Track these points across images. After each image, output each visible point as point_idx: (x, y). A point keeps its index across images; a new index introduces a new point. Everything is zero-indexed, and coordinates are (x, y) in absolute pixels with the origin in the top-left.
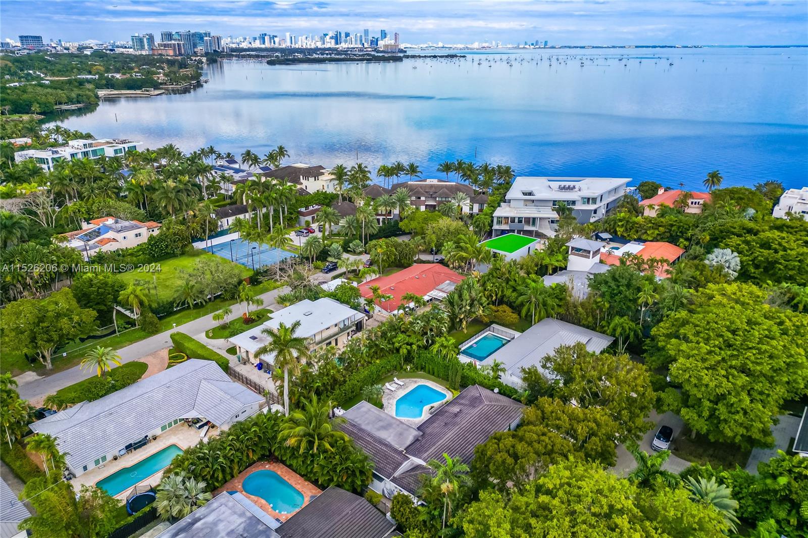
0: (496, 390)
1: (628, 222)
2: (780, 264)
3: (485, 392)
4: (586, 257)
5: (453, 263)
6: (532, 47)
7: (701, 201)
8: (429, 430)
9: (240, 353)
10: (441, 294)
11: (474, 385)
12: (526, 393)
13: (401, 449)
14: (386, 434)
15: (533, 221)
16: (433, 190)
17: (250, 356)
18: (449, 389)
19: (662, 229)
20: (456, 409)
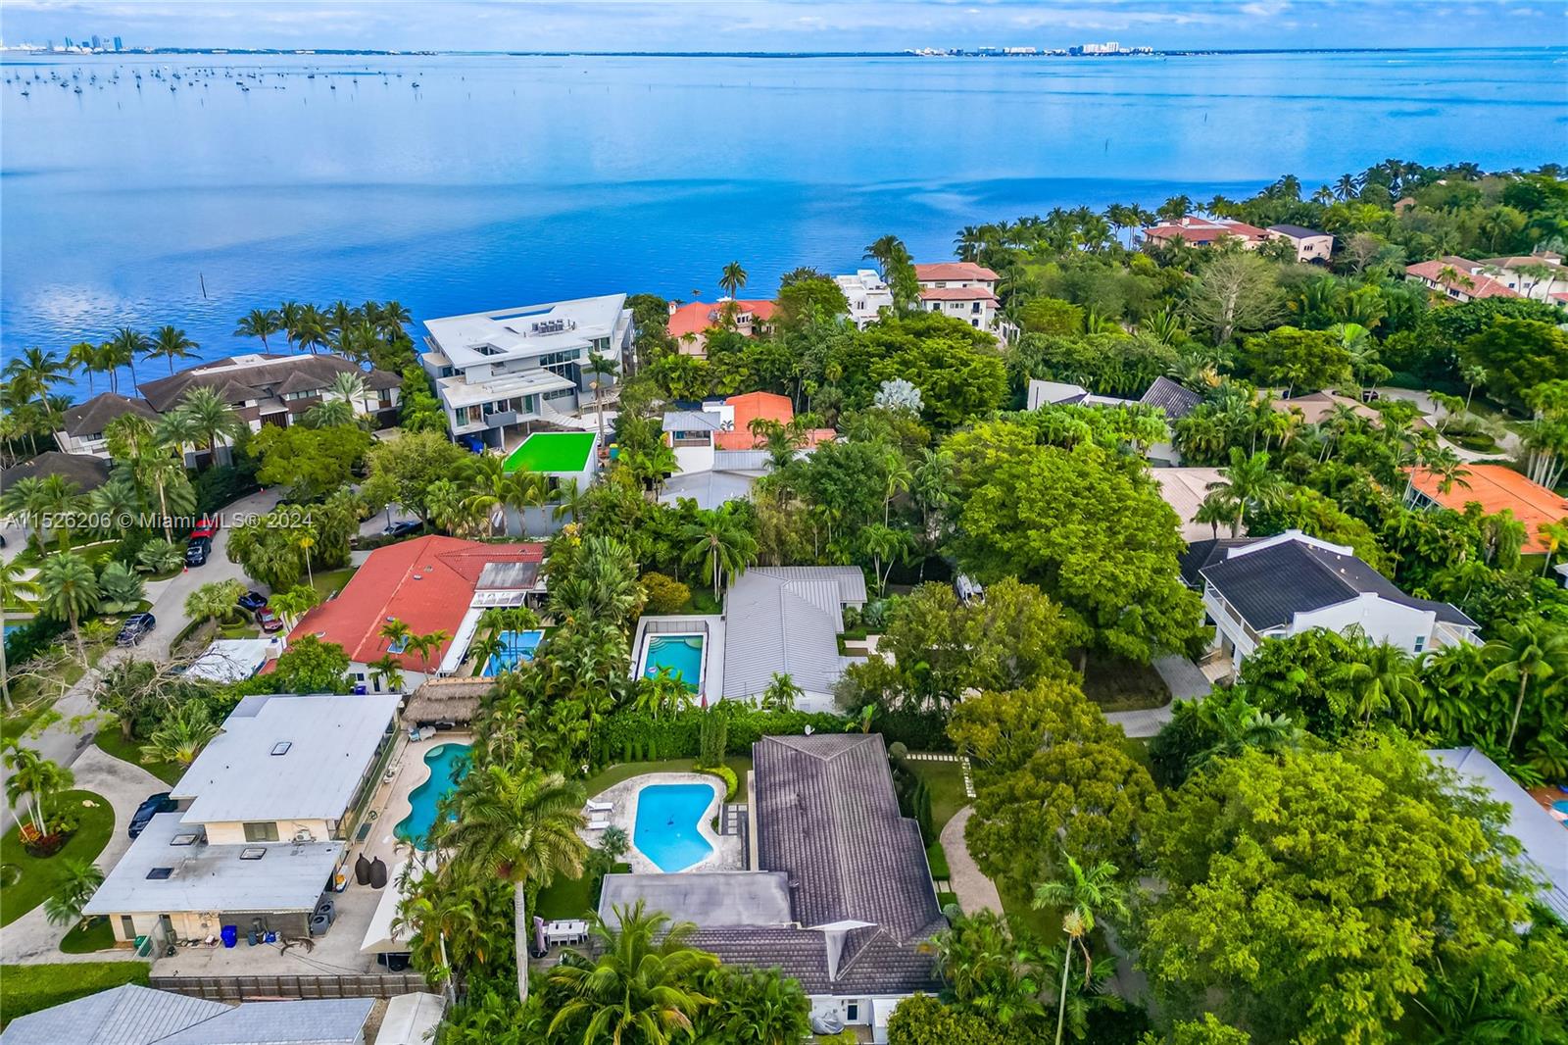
0: (808, 730)
1: (684, 369)
2: (970, 385)
3: (795, 742)
4: (703, 444)
5: (460, 525)
6: (87, 50)
7: (749, 315)
8: (790, 861)
9: (130, 931)
10: (499, 595)
11: (758, 738)
12: (869, 711)
13: (787, 924)
14: (731, 914)
15: (527, 403)
16: (268, 380)
17: (176, 925)
18: (701, 772)
19: (744, 371)
20: (787, 798)
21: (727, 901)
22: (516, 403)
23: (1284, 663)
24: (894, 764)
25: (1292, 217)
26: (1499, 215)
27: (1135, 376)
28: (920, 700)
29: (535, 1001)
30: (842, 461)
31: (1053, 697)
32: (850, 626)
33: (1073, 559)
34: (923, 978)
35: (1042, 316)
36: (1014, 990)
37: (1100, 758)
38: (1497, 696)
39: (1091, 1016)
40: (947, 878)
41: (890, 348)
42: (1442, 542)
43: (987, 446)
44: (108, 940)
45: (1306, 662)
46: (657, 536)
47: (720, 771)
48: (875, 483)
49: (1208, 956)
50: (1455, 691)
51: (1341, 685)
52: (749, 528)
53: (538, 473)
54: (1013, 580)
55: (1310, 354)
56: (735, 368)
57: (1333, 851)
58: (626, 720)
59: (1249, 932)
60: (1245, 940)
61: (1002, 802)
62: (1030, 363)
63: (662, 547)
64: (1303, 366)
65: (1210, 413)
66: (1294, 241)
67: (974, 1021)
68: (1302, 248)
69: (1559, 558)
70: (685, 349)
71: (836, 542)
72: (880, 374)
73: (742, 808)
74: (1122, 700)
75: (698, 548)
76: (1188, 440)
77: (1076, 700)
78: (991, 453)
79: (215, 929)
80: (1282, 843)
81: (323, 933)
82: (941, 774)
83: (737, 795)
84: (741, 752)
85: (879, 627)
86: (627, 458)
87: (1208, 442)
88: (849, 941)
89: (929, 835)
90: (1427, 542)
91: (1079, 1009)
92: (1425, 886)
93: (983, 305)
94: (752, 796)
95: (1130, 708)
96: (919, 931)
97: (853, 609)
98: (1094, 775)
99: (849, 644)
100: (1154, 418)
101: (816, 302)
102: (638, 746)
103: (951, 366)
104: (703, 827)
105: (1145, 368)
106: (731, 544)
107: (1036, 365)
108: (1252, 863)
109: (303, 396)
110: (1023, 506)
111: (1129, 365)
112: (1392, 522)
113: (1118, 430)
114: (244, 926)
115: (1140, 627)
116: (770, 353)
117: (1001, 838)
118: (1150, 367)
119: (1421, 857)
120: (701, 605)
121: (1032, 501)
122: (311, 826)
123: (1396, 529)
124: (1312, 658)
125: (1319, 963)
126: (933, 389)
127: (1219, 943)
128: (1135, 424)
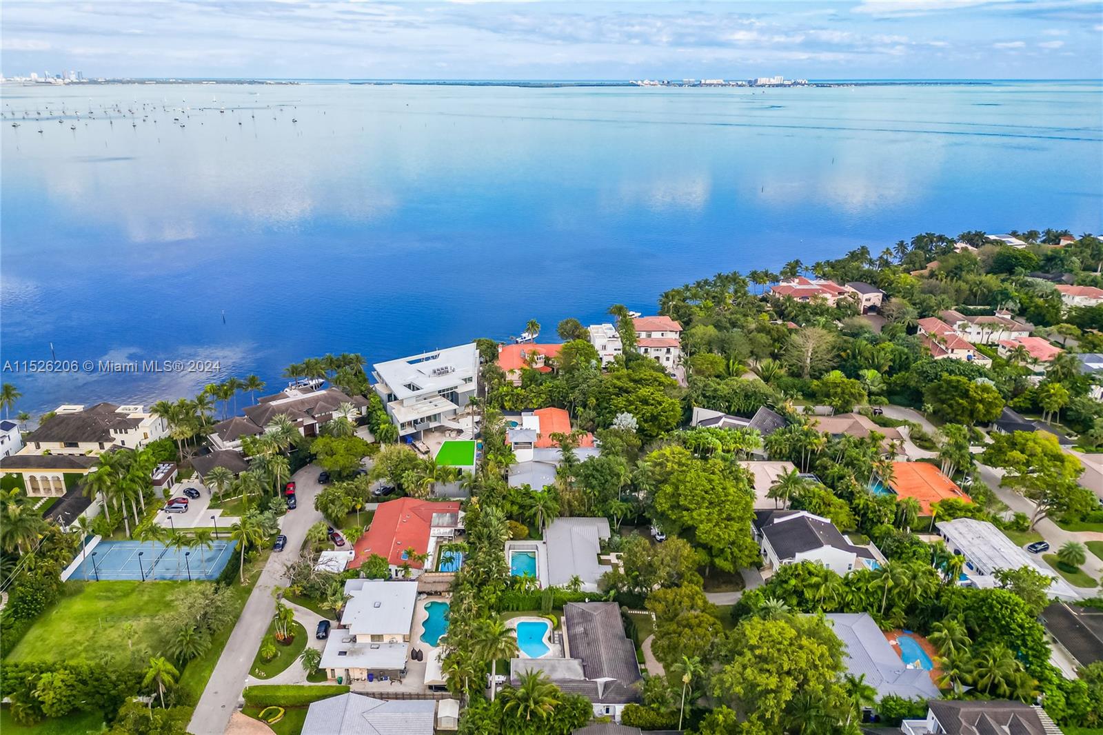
0: (587, 600)
2: (662, 416)
3: (581, 605)
4: (528, 448)
5: (417, 492)
6: (60, 81)
7: (543, 356)
8: (583, 655)
9: (333, 676)
10: (442, 530)
11: (566, 603)
12: (612, 593)
13: (583, 678)
14: (560, 674)
15: (435, 417)
16: (307, 407)
17: (351, 673)
18: (542, 617)
19: (543, 396)
20: (579, 629)
21: (559, 670)
22: (429, 418)
23: (787, 576)
24: (623, 615)
25: (861, 277)
26: (981, 283)
27: (750, 403)
28: (634, 588)
29: (497, 701)
30: (599, 468)
31: (687, 592)
32: (602, 548)
33: (701, 526)
34: (635, 698)
35: (703, 364)
36: (666, 702)
37: (702, 619)
38: (876, 591)
39: (692, 711)
40: (644, 663)
41: (622, 391)
42: (878, 513)
43: (668, 461)
44: (325, 678)
45: (797, 576)
46: (513, 503)
47: (550, 616)
48: (615, 480)
49: (729, 689)
50: (859, 589)
51: (811, 586)
52: (555, 499)
53: (453, 466)
54: (675, 537)
55: (843, 393)
56: (539, 394)
57: (773, 655)
58: (510, 594)
59: (741, 681)
60: (740, 684)
61: (665, 635)
62: (694, 395)
63: (515, 508)
64: (840, 399)
65: (784, 433)
66: (860, 295)
67: (652, 712)
68: (864, 300)
69: (937, 519)
70: (509, 377)
71: (596, 506)
72: (616, 406)
73: (560, 633)
74: (724, 587)
75: (534, 509)
76: (771, 448)
77: (697, 593)
78: (669, 464)
79: (365, 675)
80: (757, 652)
81: (404, 677)
82: (642, 620)
83: (557, 627)
84: (558, 608)
85: (617, 549)
86: (493, 457)
87: (781, 449)
88: (606, 685)
89: (638, 646)
90: (872, 512)
91: (688, 708)
92: (801, 667)
93: (672, 349)
94: (564, 628)
95: (727, 591)
96: (633, 682)
97: (604, 541)
98: (699, 625)
99: (603, 557)
100: (755, 436)
101: (581, 355)
102: (515, 605)
103: (652, 405)
104: (545, 640)
105: (756, 399)
106: (547, 508)
107: (698, 396)
108: (747, 659)
109: (323, 414)
110: (682, 498)
111: (747, 397)
112: (857, 501)
113: (735, 442)
114: (376, 674)
115: (730, 557)
116: (557, 387)
117: (663, 648)
118: (758, 399)
119: (800, 658)
120: (533, 536)
121: (686, 496)
122: (396, 636)
123: (859, 505)
124: (799, 574)
125: (762, 691)
126: (643, 417)
127: (732, 684)
128: (744, 439)
